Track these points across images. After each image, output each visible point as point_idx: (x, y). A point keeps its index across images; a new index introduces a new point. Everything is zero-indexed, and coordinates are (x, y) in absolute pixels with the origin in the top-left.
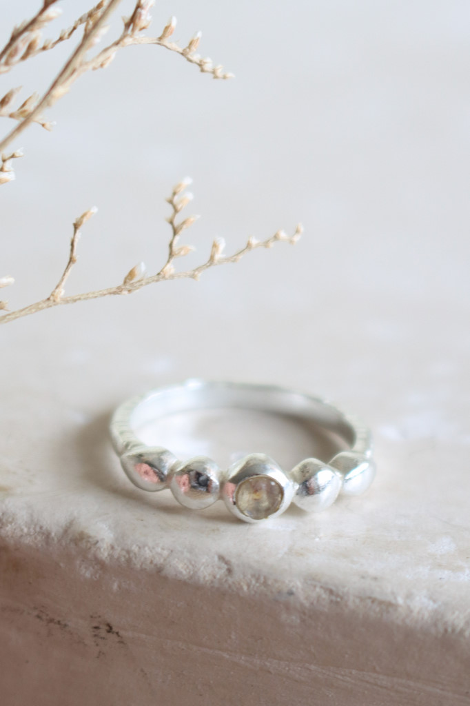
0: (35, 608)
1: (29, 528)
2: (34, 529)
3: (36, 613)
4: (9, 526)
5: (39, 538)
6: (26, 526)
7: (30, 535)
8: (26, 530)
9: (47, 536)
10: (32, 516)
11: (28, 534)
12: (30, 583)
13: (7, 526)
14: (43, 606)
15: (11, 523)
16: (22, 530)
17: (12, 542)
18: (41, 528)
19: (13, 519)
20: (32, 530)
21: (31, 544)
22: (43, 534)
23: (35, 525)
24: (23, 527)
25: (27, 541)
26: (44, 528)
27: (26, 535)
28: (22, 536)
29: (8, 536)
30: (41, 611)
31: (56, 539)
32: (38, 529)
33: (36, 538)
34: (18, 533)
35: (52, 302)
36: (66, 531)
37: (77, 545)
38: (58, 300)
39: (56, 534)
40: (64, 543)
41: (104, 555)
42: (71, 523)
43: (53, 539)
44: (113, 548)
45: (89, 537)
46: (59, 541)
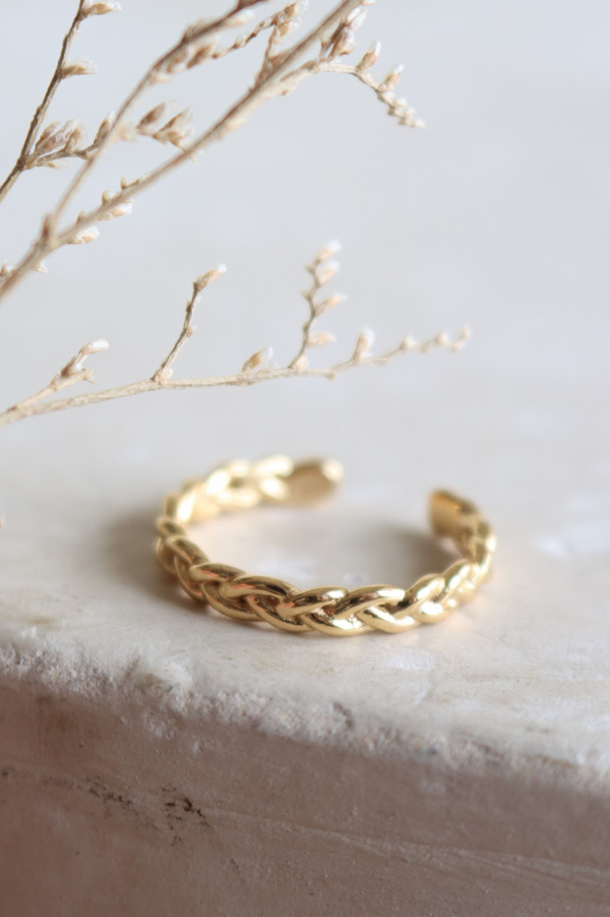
0: (88, 780)
1: (79, 671)
2: (86, 672)
3: (89, 786)
4: (53, 669)
5: (92, 684)
6: (75, 669)
7: (81, 681)
8: (74, 674)
9: (104, 681)
10: (82, 654)
11: (78, 680)
12: (81, 746)
13: (50, 669)
14: (99, 777)
15: (55, 665)
16: (70, 674)
17: (57, 690)
18: (95, 670)
19: (58, 659)
20: (83, 674)
21: (83, 692)
22: (98, 679)
23: (88, 667)
24: (71, 670)
25: (77, 688)
26: (99, 671)
27: (76, 680)
28: (69, 682)
29: (51, 683)
30: (96, 784)
31: (115, 686)
32: (91, 672)
33: (88, 685)
34: (65, 678)
35: (156, 383)
36: (128, 674)
37: (143, 692)
38: (165, 383)
39: (115, 679)
40: (126, 691)
41: (180, 705)
42: (135, 664)
43: (111, 686)
44: (192, 695)
45: (160, 681)
46: (120, 687)
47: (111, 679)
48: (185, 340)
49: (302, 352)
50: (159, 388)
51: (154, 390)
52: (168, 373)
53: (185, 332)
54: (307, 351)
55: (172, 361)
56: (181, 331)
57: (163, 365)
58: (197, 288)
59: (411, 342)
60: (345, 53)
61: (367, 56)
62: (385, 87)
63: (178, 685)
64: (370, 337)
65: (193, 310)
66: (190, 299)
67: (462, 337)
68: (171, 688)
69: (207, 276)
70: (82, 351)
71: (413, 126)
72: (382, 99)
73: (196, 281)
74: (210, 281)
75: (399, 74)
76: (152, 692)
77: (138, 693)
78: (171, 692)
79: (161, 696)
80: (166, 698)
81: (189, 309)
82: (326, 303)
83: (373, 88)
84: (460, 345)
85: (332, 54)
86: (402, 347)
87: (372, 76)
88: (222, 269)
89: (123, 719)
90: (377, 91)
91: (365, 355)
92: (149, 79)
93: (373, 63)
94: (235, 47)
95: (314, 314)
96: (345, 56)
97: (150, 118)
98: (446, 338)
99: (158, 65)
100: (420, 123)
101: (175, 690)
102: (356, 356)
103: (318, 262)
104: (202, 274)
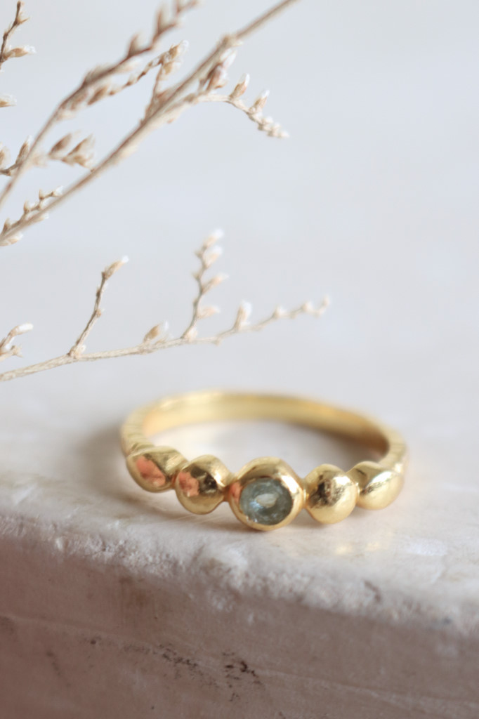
0: (161, 646)
1: (154, 557)
2: (160, 557)
3: (162, 652)
4: (133, 554)
5: (165, 567)
6: (151, 555)
7: (156, 565)
8: (151, 559)
9: (175, 565)
10: (157, 543)
11: (154, 563)
12: (156, 618)
13: (130, 555)
14: (170, 644)
15: (134, 551)
16: (147, 559)
17: (136, 572)
18: (167, 556)
19: (137, 547)
20: (157, 558)
21: (157, 573)
22: (170, 562)
23: (161, 553)
24: (148, 556)
25: (153, 570)
26: (171, 556)
27: (152, 564)
28: (146, 565)
29: (131, 566)
30: (168, 650)
31: (184, 568)
32: (164, 557)
33: (162, 567)
34: (143, 562)
35: (72, 358)
36: (195, 559)
37: (207, 573)
38: (79, 357)
39: (184, 562)
40: (193, 572)
41: (238, 583)
42: (200, 550)
43: (181, 568)
44: (247, 575)
45: (221, 564)
46: (188, 569)
47: (181, 563)
48: (96, 320)
49: (192, 325)
50: (74, 362)
51: (70, 363)
52: (82, 348)
53: (95, 314)
54: (196, 323)
55: (85, 338)
56: (92, 312)
57: (78, 342)
58: (104, 276)
59: (282, 312)
60: (219, 87)
61: (238, 87)
62: (254, 109)
63: (236, 567)
64: (248, 309)
65: (102, 295)
66: (99, 286)
67: (323, 304)
68: (229, 570)
69: (113, 266)
70: (10, 334)
71: (279, 137)
72: (252, 119)
73: (103, 270)
74: (116, 270)
75: (266, 98)
76: (214, 573)
77: (202, 574)
78: (231, 573)
79: (222, 577)
80: (226, 578)
81: (98, 294)
82: (211, 282)
83: (244, 111)
84: (322, 311)
85: (208, 88)
86: (274, 316)
87: (242, 102)
88: (125, 260)
89: (191, 596)
90: (248, 113)
91: (244, 324)
92: (56, 116)
93: (243, 92)
94: (129, 84)
95: (202, 291)
96: (219, 89)
97: (59, 146)
98: (310, 307)
99: (64, 105)
100: (285, 134)
101: (233, 572)
102: (236, 325)
103: (205, 248)
104: (109, 265)
